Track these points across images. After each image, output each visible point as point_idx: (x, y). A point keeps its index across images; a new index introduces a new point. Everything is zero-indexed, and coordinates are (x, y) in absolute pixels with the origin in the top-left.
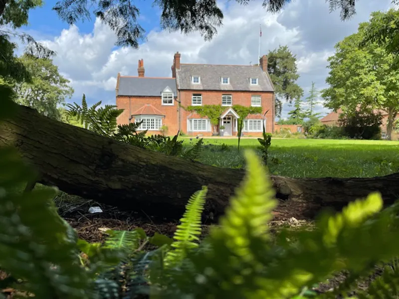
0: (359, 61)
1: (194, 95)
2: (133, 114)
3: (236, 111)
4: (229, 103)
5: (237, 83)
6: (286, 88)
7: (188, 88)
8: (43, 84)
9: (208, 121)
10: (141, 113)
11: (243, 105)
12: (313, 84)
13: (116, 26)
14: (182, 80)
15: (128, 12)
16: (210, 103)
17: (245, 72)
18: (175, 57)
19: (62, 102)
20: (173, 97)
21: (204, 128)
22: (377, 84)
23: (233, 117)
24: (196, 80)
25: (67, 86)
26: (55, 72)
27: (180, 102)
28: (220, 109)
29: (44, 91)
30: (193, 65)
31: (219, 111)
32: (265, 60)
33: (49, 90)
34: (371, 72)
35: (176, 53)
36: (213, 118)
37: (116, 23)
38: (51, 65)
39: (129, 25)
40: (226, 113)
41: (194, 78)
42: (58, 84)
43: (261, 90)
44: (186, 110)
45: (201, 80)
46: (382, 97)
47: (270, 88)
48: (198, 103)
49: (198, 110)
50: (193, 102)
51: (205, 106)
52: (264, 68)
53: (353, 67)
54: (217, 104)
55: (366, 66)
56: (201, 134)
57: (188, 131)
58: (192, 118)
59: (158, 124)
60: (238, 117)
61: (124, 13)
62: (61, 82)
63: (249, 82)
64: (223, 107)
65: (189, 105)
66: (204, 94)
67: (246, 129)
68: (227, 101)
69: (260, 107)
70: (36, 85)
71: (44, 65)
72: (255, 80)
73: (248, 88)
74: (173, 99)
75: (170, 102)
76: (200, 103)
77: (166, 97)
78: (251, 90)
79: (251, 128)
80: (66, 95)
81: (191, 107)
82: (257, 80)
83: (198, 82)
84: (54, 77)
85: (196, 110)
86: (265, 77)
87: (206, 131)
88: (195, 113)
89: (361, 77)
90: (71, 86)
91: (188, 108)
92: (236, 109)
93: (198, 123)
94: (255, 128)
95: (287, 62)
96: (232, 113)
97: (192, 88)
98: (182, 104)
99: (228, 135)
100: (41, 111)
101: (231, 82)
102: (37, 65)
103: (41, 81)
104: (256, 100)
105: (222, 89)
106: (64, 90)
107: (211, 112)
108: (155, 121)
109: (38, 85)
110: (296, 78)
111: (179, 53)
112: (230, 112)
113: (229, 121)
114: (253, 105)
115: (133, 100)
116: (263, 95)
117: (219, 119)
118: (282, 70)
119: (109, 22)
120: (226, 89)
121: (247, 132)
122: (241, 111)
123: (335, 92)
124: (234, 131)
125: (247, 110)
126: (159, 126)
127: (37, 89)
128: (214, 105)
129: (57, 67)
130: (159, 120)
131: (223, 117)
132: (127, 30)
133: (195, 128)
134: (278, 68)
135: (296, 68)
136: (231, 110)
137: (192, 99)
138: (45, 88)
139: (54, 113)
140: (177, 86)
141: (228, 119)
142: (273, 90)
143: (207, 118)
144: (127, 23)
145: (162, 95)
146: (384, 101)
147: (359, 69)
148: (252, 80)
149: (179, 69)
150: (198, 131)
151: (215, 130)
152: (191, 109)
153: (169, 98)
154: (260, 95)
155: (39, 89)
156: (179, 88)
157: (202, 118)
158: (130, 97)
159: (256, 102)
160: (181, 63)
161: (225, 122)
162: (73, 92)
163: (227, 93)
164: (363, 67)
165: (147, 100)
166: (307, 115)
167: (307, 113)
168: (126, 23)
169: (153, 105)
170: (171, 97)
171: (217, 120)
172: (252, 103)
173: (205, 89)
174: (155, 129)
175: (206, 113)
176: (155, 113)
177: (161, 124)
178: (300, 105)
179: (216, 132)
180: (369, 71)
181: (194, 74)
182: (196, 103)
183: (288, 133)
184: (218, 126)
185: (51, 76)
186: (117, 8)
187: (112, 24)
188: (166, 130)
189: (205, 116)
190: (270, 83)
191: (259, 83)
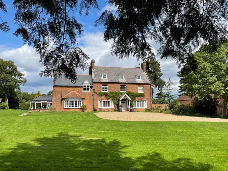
0: (205, 68)
1: (103, 85)
2: (63, 98)
3: (129, 95)
4: (124, 90)
5: (129, 78)
6: (155, 81)
7: (99, 81)
8: (7, 76)
9: (112, 101)
10: (69, 97)
11: (133, 92)
12: (169, 78)
13: (43, 48)
14: (96, 76)
15: (62, 29)
16: (113, 91)
17: (133, 72)
18: (91, 62)
19: (18, 88)
20: (90, 87)
21: (109, 106)
22: (219, 83)
23: (127, 99)
24: (104, 77)
25: (22, 78)
26: (15, 69)
27: (94, 90)
28: (119, 94)
29: (7, 81)
30: (102, 67)
31: (118, 95)
32: (145, 65)
33: (10, 81)
34: (213, 76)
35: (92, 60)
36: (114, 99)
37: (44, 44)
38: (13, 65)
39: (64, 48)
40: (123, 97)
41: (103, 75)
42: (16, 77)
43: (143, 83)
44: (98, 95)
45: (107, 76)
46: (223, 91)
47: (148, 81)
48: (105, 90)
49: (106, 95)
50: (102, 90)
51: (110, 92)
52: (144, 70)
53: (202, 72)
54: (117, 91)
55: (210, 72)
56: (108, 110)
57: (99, 108)
58: (102, 100)
59: (80, 104)
60: (130, 99)
61: (56, 30)
62: (18, 75)
63: (136, 78)
64: (121, 93)
65: (100, 91)
66: (109, 85)
67: (135, 107)
68: (123, 89)
69: (143, 93)
70: (2, 77)
71: (8, 65)
72: (140, 77)
73: (135, 81)
74: (90, 88)
75: (88, 89)
76: (107, 90)
77: (86, 87)
78: (138, 82)
79: (138, 106)
80: (21, 83)
81: (101, 92)
82: (141, 77)
83: (105, 77)
84: (14, 72)
85: (104, 95)
86: (145, 75)
87: (110, 108)
88: (103, 97)
89: (208, 78)
90: (25, 78)
91: (99, 93)
92: (129, 94)
93: (105, 103)
94: (141, 106)
95: (155, 66)
96: (127, 97)
97: (102, 81)
98: (95, 91)
99: (124, 110)
100: (3, 93)
101: (125, 78)
102: (4, 65)
103: (5, 75)
104: (141, 89)
105: (120, 82)
106: (20, 80)
107: (113, 96)
108: (78, 102)
109: (3, 77)
110: (161, 75)
111: (94, 60)
112: (125, 96)
113: (124, 101)
114: (139, 92)
115: (64, 88)
116: (145, 86)
117: (119, 100)
118: (152, 70)
119: (35, 43)
120: (122, 82)
121: (136, 109)
122: (132, 96)
123: (192, 87)
124: (128, 108)
125: (135, 95)
126: (81, 105)
127: (2, 80)
128: (115, 92)
129: (16, 66)
130: (81, 101)
131: (121, 99)
132: (60, 54)
133: (104, 106)
134: (151, 69)
135: (160, 69)
136: (126, 95)
137: (102, 88)
138: (7, 79)
139: (12, 95)
140: (92, 80)
141: (125, 100)
142: (150, 83)
143: (111, 100)
144: (61, 45)
145: (83, 85)
146: (224, 94)
147: (206, 73)
148: (138, 77)
149: (94, 69)
150: (105, 108)
151: (116, 108)
152: (101, 94)
153: (87, 87)
154: (143, 86)
155: (4, 80)
156: (94, 81)
157: (108, 100)
158: (62, 86)
159: (140, 90)
160: (95, 66)
161: (122, 102)
162: (26, 81)
163: (123, 85)
164: (208, 73)
165: (73, 88)
166: (167, 96)
167: (166, 95)
168: (58, 45)
169: (77, 91)
170: (89, 87)
171: (117, 101)
172: (138, 91)
173: (110, 82)
174: (78, 107)
175: (111, 97)
176: (78, 97)
177: (82, 104)
178: (162, 90)
179: (116, 109)
180: (212, 75)
181: (103, 73)
182: (104, 90)
183: (161, 109)
184: (118, 105)
185: (13, 71)
186: (46, 23)
187: (38, 45)
188: (84, 108)
189: (110, 99)
190: (148, 79)
191: (142, 78)
